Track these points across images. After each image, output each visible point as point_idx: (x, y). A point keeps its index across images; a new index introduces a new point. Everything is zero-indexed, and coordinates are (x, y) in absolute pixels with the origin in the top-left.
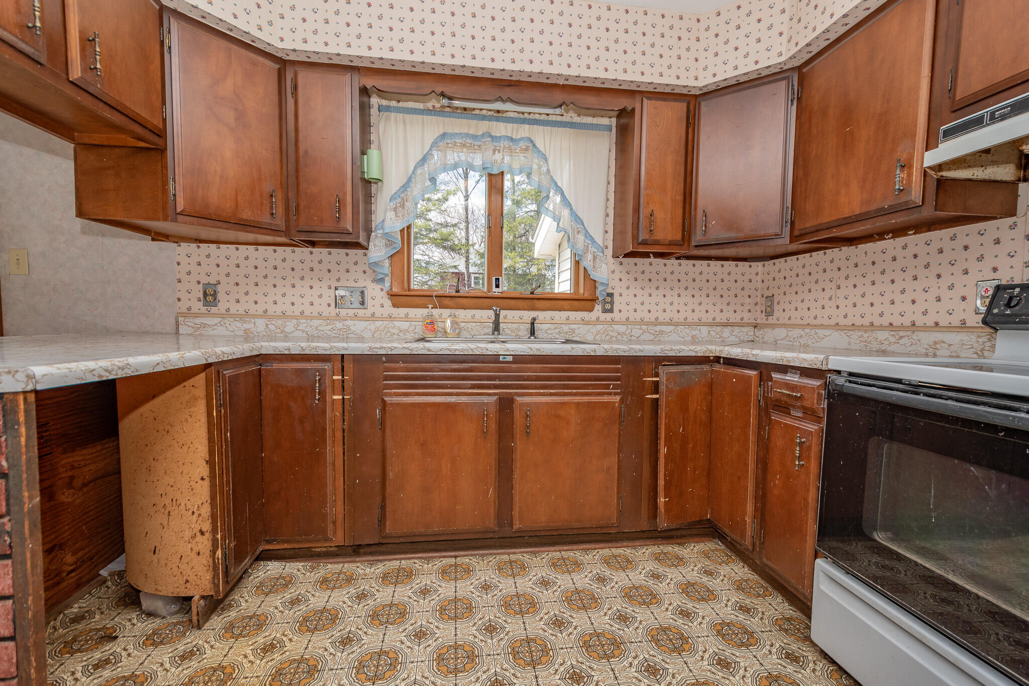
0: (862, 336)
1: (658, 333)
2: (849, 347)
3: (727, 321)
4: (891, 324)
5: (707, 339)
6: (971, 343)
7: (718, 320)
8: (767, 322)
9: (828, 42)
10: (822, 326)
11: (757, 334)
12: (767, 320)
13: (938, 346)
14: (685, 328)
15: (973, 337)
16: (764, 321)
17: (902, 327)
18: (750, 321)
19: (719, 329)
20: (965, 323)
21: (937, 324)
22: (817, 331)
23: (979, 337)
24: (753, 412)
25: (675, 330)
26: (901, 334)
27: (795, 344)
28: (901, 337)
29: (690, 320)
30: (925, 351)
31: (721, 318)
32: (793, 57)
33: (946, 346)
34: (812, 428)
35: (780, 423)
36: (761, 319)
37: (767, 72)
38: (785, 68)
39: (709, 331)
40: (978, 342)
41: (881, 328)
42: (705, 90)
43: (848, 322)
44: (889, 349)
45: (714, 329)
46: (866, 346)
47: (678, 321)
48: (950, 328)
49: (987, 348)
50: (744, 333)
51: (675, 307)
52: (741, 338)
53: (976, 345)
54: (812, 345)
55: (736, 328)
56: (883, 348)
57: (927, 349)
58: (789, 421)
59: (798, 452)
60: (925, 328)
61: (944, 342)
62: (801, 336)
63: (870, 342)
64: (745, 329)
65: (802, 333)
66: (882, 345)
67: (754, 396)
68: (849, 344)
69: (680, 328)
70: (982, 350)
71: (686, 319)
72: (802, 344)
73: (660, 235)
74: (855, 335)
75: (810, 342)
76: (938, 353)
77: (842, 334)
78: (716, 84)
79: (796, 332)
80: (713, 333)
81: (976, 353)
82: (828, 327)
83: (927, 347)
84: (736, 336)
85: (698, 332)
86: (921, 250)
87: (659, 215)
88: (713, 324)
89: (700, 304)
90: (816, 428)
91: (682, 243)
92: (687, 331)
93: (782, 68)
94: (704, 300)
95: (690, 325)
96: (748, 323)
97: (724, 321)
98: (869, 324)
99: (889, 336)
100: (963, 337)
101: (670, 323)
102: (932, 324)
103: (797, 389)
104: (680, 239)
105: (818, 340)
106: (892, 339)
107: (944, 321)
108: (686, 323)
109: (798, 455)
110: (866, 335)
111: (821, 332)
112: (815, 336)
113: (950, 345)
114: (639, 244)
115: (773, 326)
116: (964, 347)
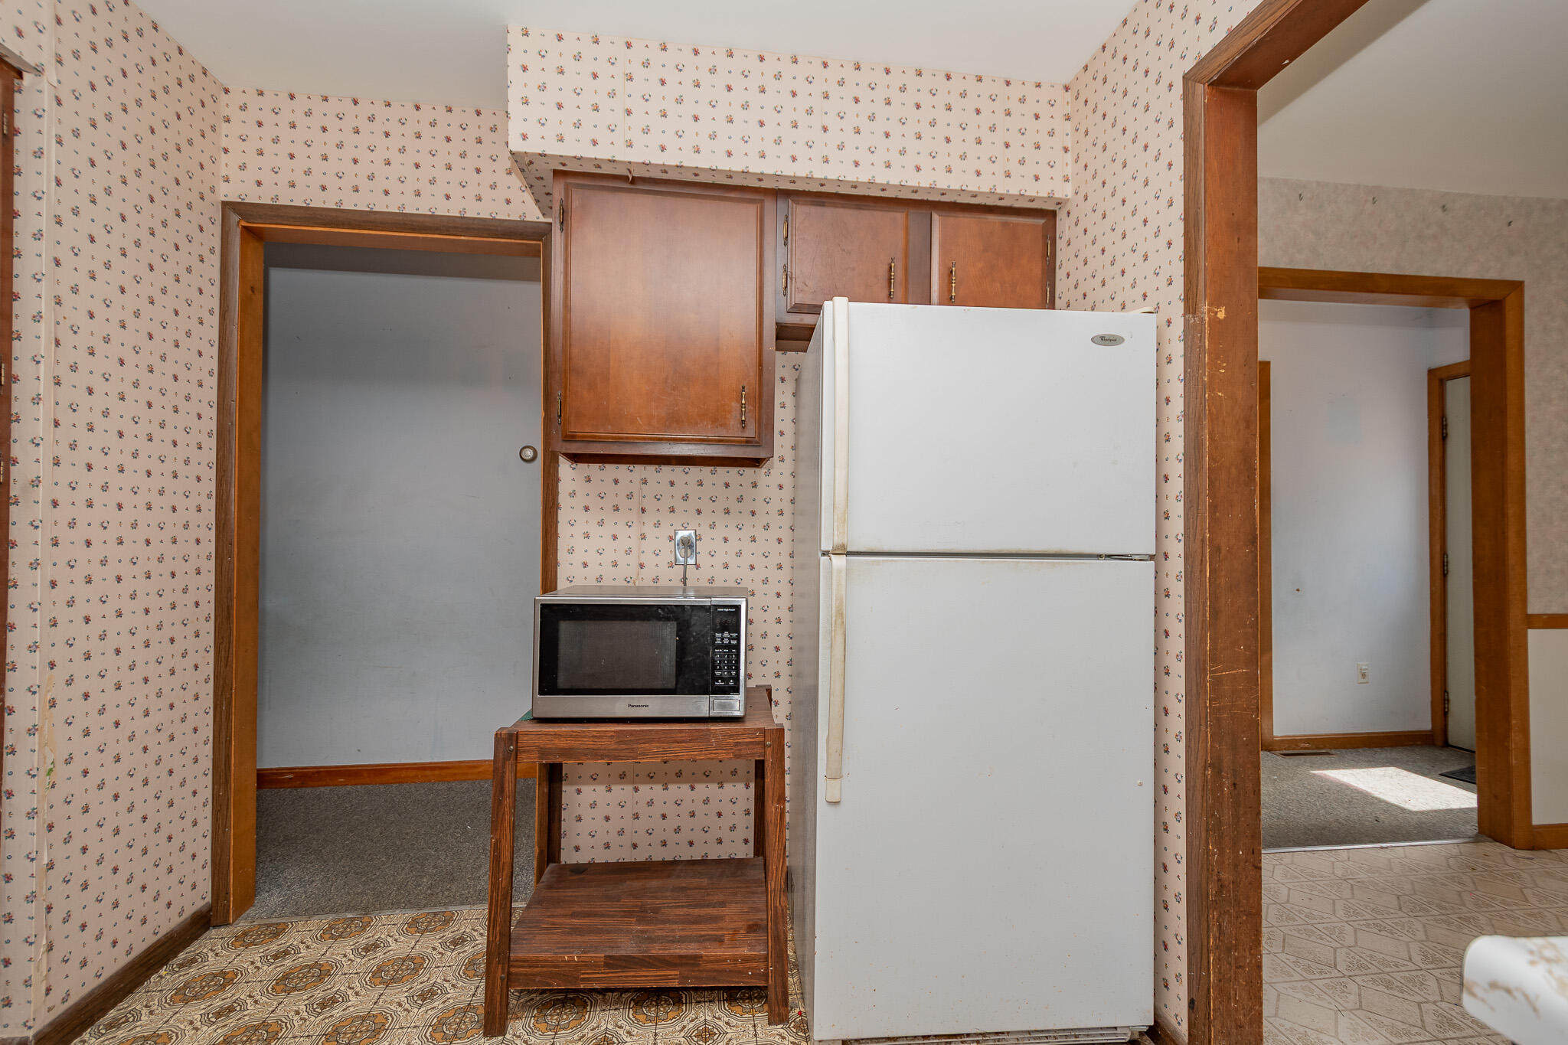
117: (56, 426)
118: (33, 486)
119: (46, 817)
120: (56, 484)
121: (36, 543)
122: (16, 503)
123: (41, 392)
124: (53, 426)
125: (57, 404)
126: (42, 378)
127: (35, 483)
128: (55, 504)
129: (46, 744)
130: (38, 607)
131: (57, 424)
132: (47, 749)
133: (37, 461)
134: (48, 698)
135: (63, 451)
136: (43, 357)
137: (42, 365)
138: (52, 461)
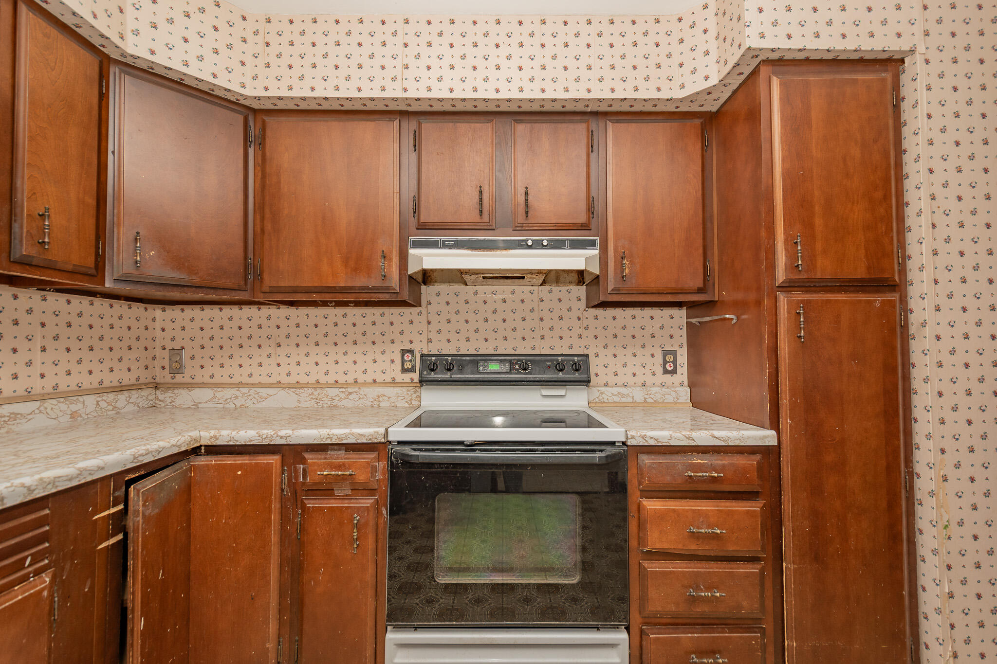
0: (313, 394)
1: (6, 419)
2: (299, 405)
3: (119, 384)
4: (336, 382)
5: (95, 414)
6: (403, 395)
7: (106, 383)
8: (174, 381)
9: (296, 108)
10: (260, 385)
11: (161, 397)
12: (173, 378)
13: (381, 399)
14: (59, 402)
15: (405, 390)
16: (168, 379)
17: (346, 384)
18: (147, 381)
19: (111, 396)
20: (394, 380)
21: (375, 381)
22: (258, 390)
23: (408, 391)
24: (275, 506)
25: (42, 408)
26: (350, 390)
27: (227, 406)
28: (350, 393)
29: (62, 387)
30: (371, 403)
31: (110, 380)
32: (258, 98)
33: (386, 398)
34: (368, 503)
35: (321, 509)
36: (164, 377)
37: (221, 94)
38: (242, 102)
39: (98, 402)
40: (408, 394)
41: (328, 385)
42: (129, 60)
43: (292, 379)
44: (340, 404)
45: (104, 398)
46: (317, 403)
47: (42, 392)
48: (385, 384)
49: (414, 398)
50: (144, 398)
51: (37, 369)
52: (140, 405)
53: (407, 397)
54: (252, 406)
55: (134, 392)
56: (334, 404)
57: (372, 402)
58: (334, 504)
59: (356, 534)
60: (366, 384)
61: (385, 396)
62: (237, 397)
63: (321, 399)
64: (145, 393)
65: (238, 393)
66: (334, 401)
67: (276, 486)
68: (299, 401)
69: (49, 404)
70: (411, 400)
71: (56, 387)
72: (238, 405)
73: (56, 254)
74: (305, 393)
75: (249, 403)
76: (381, 404)
77: (289, 392)
78: (151, 65)
79: (229, 393)
80: (103, 404)
81: (407, 402)
82: (270, 385)
83: (372, 400)
84: (134, 403)
85: (80, 406)
86: (359, 321)
87: (57, 221)
88: (101, 390)
89: (79, 362)
90: (372, 501)
91: (93, 272)
92: (63, 407)
93: (238, 100)
94: (86, 355)
95: (66, 396)
96: (147, 384)
97: (115, 383)
98: (314, 382)
99: (339, 393)
100: (397, 390)
101: (29, 396)
102: (371, 381)
103: (345, 466)
104: (93, 266)
105: (260, 400)
106: (343, 395)
107: (380, 378)
108: (56, 393)
109: (355, 537)
110: (316, 393)
111: (264, 392)
112: (256, 396)
113: (389, 398)
114: (14, 262)
115: (189, 386)
116: (400, 398)
117: (936, 284)
118: (923, 326)
119: (945, 558)
120: (938, 324)
121: (926, 365)
122: (914, 338)
123: (924, 263)
124: (933, 283)
125: (936, 268)
126: (924, 253)
127: (924, 324)
128: (938, 338)
129: (942, 506)
130: (930, 409)
131: (936, 282)
132: (943, 510)
133: (924, 309)
134: (941, 474)
135: (942, 301)
136: (924, 239)
137: (924, 244)
138: (934, 308)
